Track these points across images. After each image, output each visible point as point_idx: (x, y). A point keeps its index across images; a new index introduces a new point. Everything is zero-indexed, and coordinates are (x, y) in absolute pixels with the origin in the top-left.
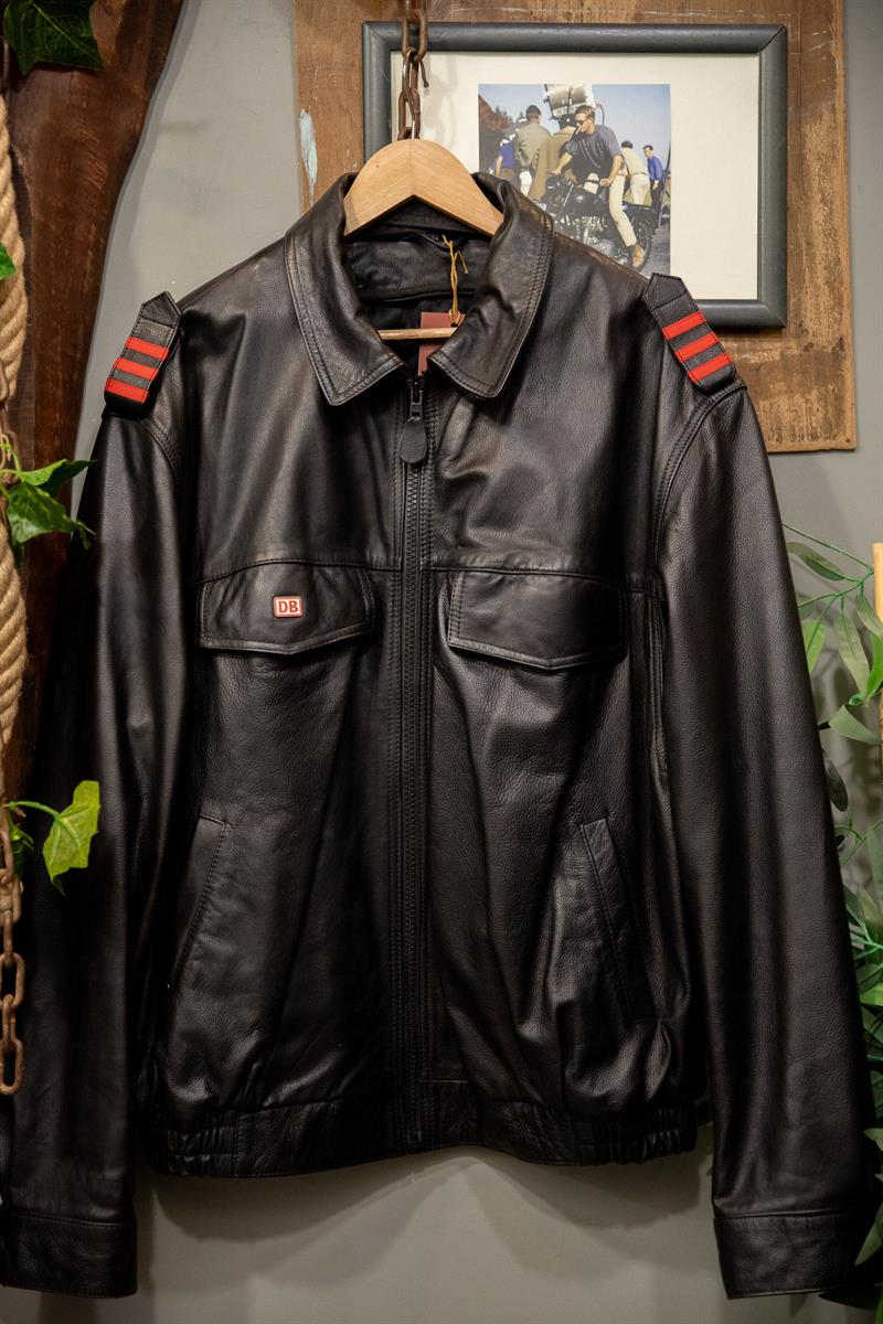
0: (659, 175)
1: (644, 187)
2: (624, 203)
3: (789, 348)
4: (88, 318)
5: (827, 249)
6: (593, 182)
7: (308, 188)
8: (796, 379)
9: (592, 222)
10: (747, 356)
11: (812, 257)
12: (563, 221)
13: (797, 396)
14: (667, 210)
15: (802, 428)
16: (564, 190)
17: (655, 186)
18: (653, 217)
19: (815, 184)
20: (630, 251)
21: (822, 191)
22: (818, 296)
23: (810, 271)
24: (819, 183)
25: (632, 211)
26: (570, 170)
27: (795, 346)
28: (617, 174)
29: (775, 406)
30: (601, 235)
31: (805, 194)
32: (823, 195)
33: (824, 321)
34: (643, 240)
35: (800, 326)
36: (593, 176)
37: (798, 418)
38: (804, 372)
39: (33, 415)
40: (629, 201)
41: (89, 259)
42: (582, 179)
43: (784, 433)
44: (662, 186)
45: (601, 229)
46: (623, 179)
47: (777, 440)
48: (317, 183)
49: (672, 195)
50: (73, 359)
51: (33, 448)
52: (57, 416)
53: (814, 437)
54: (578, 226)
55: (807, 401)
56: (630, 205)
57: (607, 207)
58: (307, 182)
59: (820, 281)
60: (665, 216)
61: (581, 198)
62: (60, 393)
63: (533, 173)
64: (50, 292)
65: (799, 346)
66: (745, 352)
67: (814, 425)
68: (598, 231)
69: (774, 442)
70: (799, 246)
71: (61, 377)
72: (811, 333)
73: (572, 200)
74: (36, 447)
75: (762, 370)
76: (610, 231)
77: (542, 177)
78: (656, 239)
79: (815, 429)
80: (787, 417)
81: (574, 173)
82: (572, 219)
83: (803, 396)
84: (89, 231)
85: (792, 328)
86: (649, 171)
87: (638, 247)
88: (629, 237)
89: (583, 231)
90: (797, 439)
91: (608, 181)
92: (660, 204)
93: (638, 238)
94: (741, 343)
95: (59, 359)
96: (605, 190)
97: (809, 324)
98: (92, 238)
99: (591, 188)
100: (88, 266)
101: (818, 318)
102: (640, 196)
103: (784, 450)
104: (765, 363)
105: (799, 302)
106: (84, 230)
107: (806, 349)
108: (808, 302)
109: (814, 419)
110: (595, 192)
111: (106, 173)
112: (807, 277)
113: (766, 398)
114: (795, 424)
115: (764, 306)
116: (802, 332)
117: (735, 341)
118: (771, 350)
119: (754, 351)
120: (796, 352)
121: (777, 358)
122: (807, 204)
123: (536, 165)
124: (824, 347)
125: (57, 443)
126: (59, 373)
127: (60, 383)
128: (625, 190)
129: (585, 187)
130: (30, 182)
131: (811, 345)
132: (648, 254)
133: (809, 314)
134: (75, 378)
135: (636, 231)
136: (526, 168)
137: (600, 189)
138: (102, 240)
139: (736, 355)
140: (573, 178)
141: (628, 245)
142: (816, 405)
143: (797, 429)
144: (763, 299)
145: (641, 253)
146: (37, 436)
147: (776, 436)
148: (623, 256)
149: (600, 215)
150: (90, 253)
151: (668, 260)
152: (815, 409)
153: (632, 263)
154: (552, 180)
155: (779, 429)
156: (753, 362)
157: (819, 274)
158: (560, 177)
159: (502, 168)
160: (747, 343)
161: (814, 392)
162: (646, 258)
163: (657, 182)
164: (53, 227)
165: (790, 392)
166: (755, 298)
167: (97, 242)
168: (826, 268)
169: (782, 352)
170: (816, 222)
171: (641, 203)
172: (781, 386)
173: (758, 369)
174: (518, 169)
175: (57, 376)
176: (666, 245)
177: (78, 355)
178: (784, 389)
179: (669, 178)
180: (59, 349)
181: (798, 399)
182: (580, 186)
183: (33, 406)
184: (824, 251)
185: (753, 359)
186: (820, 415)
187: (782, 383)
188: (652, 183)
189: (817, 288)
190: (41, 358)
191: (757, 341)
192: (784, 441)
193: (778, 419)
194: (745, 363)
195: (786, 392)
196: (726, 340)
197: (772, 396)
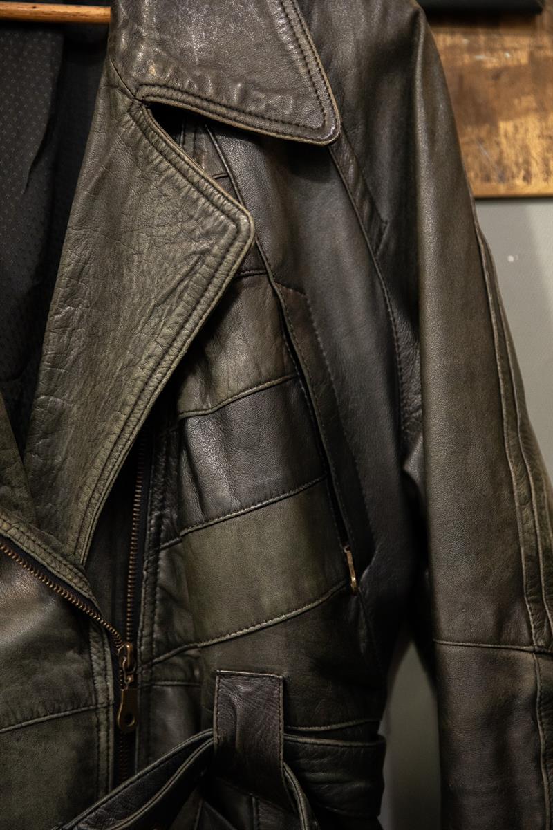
3: (541, 48)
10: (481, 57)
27: (549, 45)
29: (521, 131)
43: (536, 169)
47: (524, 179)
66: (478, 51)
69: (519, 182)
75: (504, 79)
80: (536, 148)
94: (473, 37)
103: (534, 192)
104: (507, 68)
113: (508, 119)
117: (465, 34)
118: (515, 49)
119: (491, 50)
121: (524, 61)
139: (466, 56)
147: (522, 172)
155: (527, 162)
156: (489, 66)
160: (482, 38)
165: (542, 109)
169: (531, 56)
172: (529, 101)
173: (497, 76)
178: (534, 105)
185: (491, 62)
187: (531, 98)
191: (495, 36)
192: (534, 181)
193: (525, 149)
194: (478, 68)
195: (537, 110)
196: (453, 34)
197: (518, 115)
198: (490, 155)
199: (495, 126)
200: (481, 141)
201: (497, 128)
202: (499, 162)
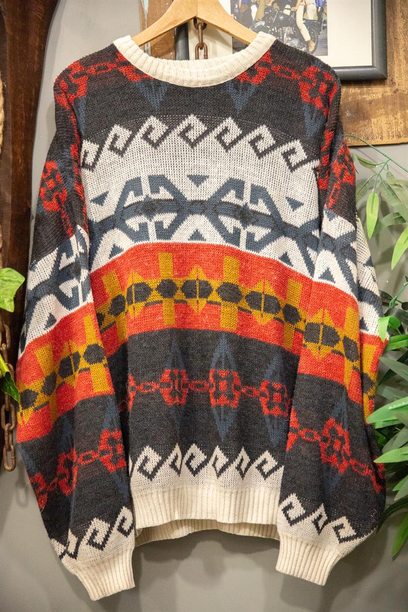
0: (321, 4)
1: (314, 11)
2: (304, 19)
3: (386, 92)
4: (36, 84)
5: (405, 41)
6: (288, 9)
7: (144, 16)
8: (390, 107)
9: (288, 30)
10: (365, 96)
11: (398, 45)
12: (273, 30)
13: (391, 116)
14: (325, 22)
15: (393, 132)
16: (273, 14)
17: (319, 10)
18: (318, 26)
19: (398, 8)
20: (307, 44)
21: (401, 11)
22: (400, 65)
23: (397, 53)
24: (401, 8)
25: (308, 23)
26: (276, 4)
27: (389, 91)
28: (300, 5)
29: (380, 121)
30: (292, 36)
31: (394, 13)
32: (403, 14)
33: (404, 78)
34: (314, 39)
35: (392, 80)
36: (288, 6)
37: (391, 127)
38: (394, 104)
39: (11, 133)
40: (306, 18)
41: (36, 55)
42: (282, 8)
43: (384, 135)
44: (322, 10)
45: (293, 33)
46: (303, 7)
47: (381, 138)
48: (148, 13)
49: (328, 15)
50: (30, 105)
51: (11, 150)
52: (23, 134)
53: (399, 136)
54: (281, 32)
55: (395, 118)
56: (307, 20)
57: (295, 21)
58: (144, 13)
59: (402, 58)
60: (324, 25)
61: (282, 18)
62: (24, 122)
63: (258, 6)
64: (18, 72)
65: (391, 90)
66: (364, 94)
67: (399, 130)
68: (291, 34)
69: (379, 140)
70: (391, 40)
71: (24, 115)
72: (397, 84)
73: (277, 18)
74: (13, 149)
75: (373, 103)
76: (297, 34)
77: (262, 8)
78: (320, 37)
79: (400, 133)
80: (385, 127)
81: (278, 5)
82: (278, 28)
83: (393, 116)
84: (36, 41)
85: (388, 81)
86: (316, 2)
87: (311, 41)
88: (307, 36)
89: (283, 34)
90: (391, 137)
91: (296, 8)
92: (322, 19)
93: (311, 37)
94: (362, 89)
95: (23, 105)
96: (294, 13)
97: (396, 80)
98: (37, 44)
99: (287, 12)
100: (36, 58)
101: (401, 76)
102: (312, 15)
103: (384, 143)
104: (374, 100)
105: (392, 68)
106: (34, 40)
107: (395, 92)
108: (396, 69)
109: (399, 127)
110: (289, 14)
111: (44, 11)
112: (395, 55)
113: (375, 118)
114: (389, 130)
115: (375, 69)
116: (393, 84)
118: (377, 93)
119: (369, 94)
120: (389, 94)
121: (380, 97)
122: (394, 18)
123: (259, 2)
124: (404, 91)
125: (23, 147)
126: (23, 112)
127: (24, 117)
128: (304, 13)
129: (284, 12)
130: (5, 15)
131: (397, 90)
132: (317, 45)
133: (396, 74)
134: (32, 115)
135: (310, 34)
136: (254, 3)
137: (292, 13)
138: (42, 45)
139: (359, 96)
140: (278, 7)
141: (306, 41)
142: (400, 121)
143: (390, 132)
144: (375, 65)
145: (313, 45)
146: (13, 143)
147: (380, 136)
148: (304, 46)
149: (292, 26)
150: (37, 52)
151: (327, 48)
152: (399, 122)
153: (308, 50)
154: (267, 9)
155: (382, 133)
156: (368, 99)
157: (401, 54)
158: (271, 7)
159: (242, 4)
160: (365, 89)
161: (399, 114)
162: (316, 47)
163: (320, 8)
164: (18, 39)
165: (387, 114)
166: (371, 65)
167: (40, 47)
168: (404, 51)
169: (383, 94)
170: (399, 28)
171: (312, 19)
172: (382, 111)
173: (370, 103)
174: (250, 4)
175: (22, 114)
176: (325, 40)
177: (33, 103)
178: (384, 112)
179: (326, 6)
180: (23, 100)
181: (391, 117)
182: (281, 12)
183: (11, 128)
184: (403, 42)
186: (402, 125)
187: (383, 110)
188: (318, 8)
189: (400, 61)
190: (14, 104)
191: (370, 89)
192: (384, 139)
193: (381, 128)
194: (364, 100)
195: (385, 114)
196: (355, 88)
197: (378, 116)
198: (368, 130)
199: (370, 120)
200: (365, 126)
201: (371, 121)
202: (372, 133)
